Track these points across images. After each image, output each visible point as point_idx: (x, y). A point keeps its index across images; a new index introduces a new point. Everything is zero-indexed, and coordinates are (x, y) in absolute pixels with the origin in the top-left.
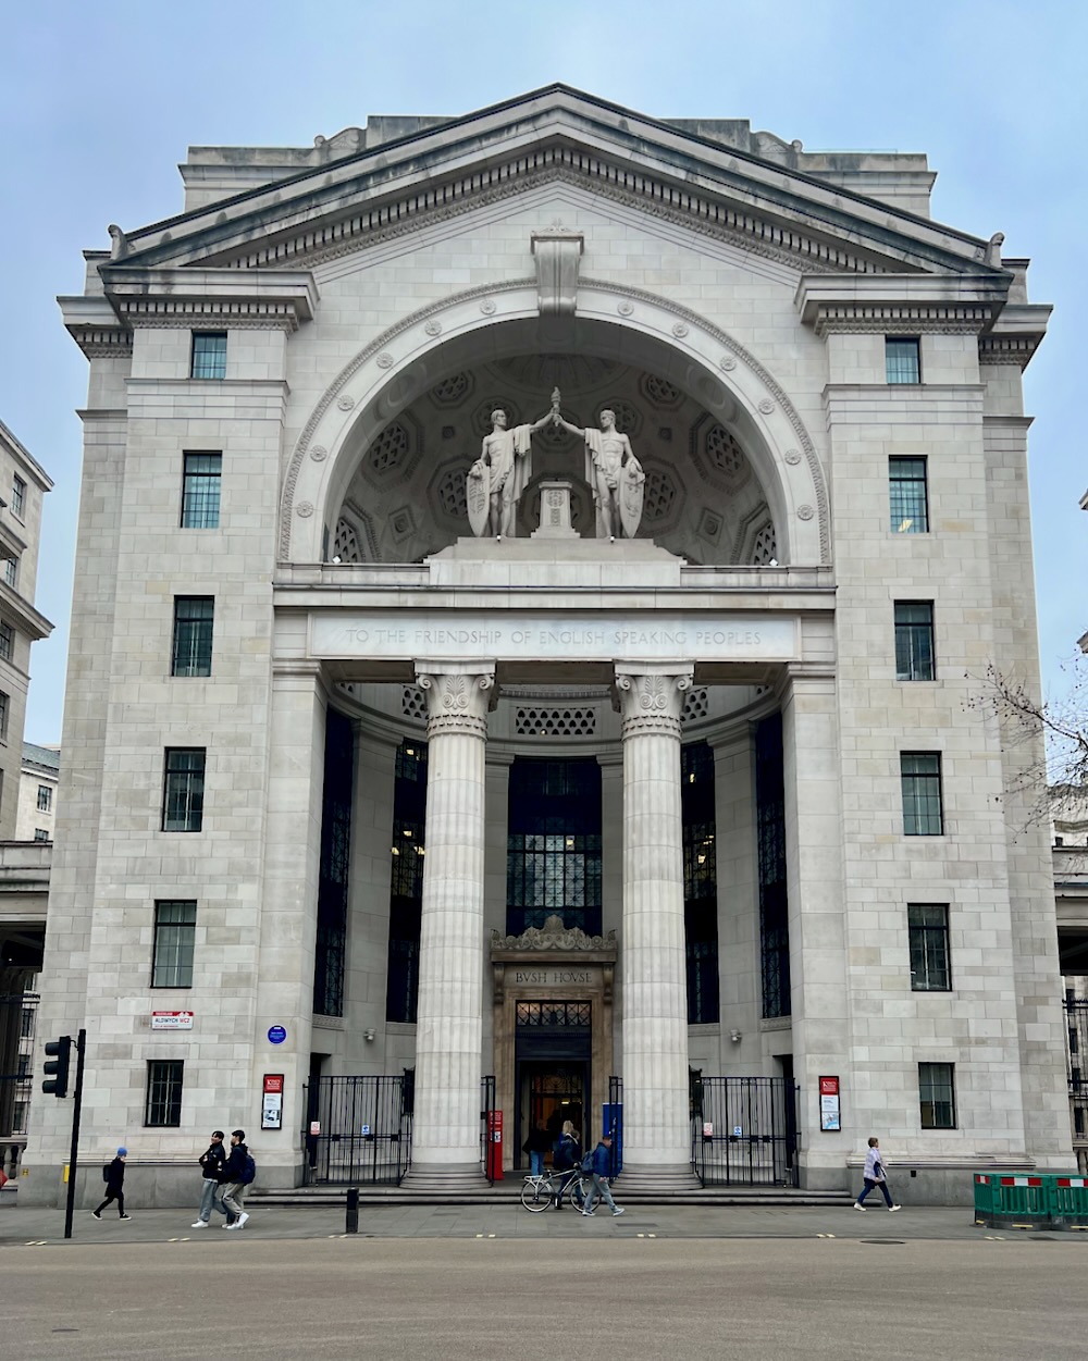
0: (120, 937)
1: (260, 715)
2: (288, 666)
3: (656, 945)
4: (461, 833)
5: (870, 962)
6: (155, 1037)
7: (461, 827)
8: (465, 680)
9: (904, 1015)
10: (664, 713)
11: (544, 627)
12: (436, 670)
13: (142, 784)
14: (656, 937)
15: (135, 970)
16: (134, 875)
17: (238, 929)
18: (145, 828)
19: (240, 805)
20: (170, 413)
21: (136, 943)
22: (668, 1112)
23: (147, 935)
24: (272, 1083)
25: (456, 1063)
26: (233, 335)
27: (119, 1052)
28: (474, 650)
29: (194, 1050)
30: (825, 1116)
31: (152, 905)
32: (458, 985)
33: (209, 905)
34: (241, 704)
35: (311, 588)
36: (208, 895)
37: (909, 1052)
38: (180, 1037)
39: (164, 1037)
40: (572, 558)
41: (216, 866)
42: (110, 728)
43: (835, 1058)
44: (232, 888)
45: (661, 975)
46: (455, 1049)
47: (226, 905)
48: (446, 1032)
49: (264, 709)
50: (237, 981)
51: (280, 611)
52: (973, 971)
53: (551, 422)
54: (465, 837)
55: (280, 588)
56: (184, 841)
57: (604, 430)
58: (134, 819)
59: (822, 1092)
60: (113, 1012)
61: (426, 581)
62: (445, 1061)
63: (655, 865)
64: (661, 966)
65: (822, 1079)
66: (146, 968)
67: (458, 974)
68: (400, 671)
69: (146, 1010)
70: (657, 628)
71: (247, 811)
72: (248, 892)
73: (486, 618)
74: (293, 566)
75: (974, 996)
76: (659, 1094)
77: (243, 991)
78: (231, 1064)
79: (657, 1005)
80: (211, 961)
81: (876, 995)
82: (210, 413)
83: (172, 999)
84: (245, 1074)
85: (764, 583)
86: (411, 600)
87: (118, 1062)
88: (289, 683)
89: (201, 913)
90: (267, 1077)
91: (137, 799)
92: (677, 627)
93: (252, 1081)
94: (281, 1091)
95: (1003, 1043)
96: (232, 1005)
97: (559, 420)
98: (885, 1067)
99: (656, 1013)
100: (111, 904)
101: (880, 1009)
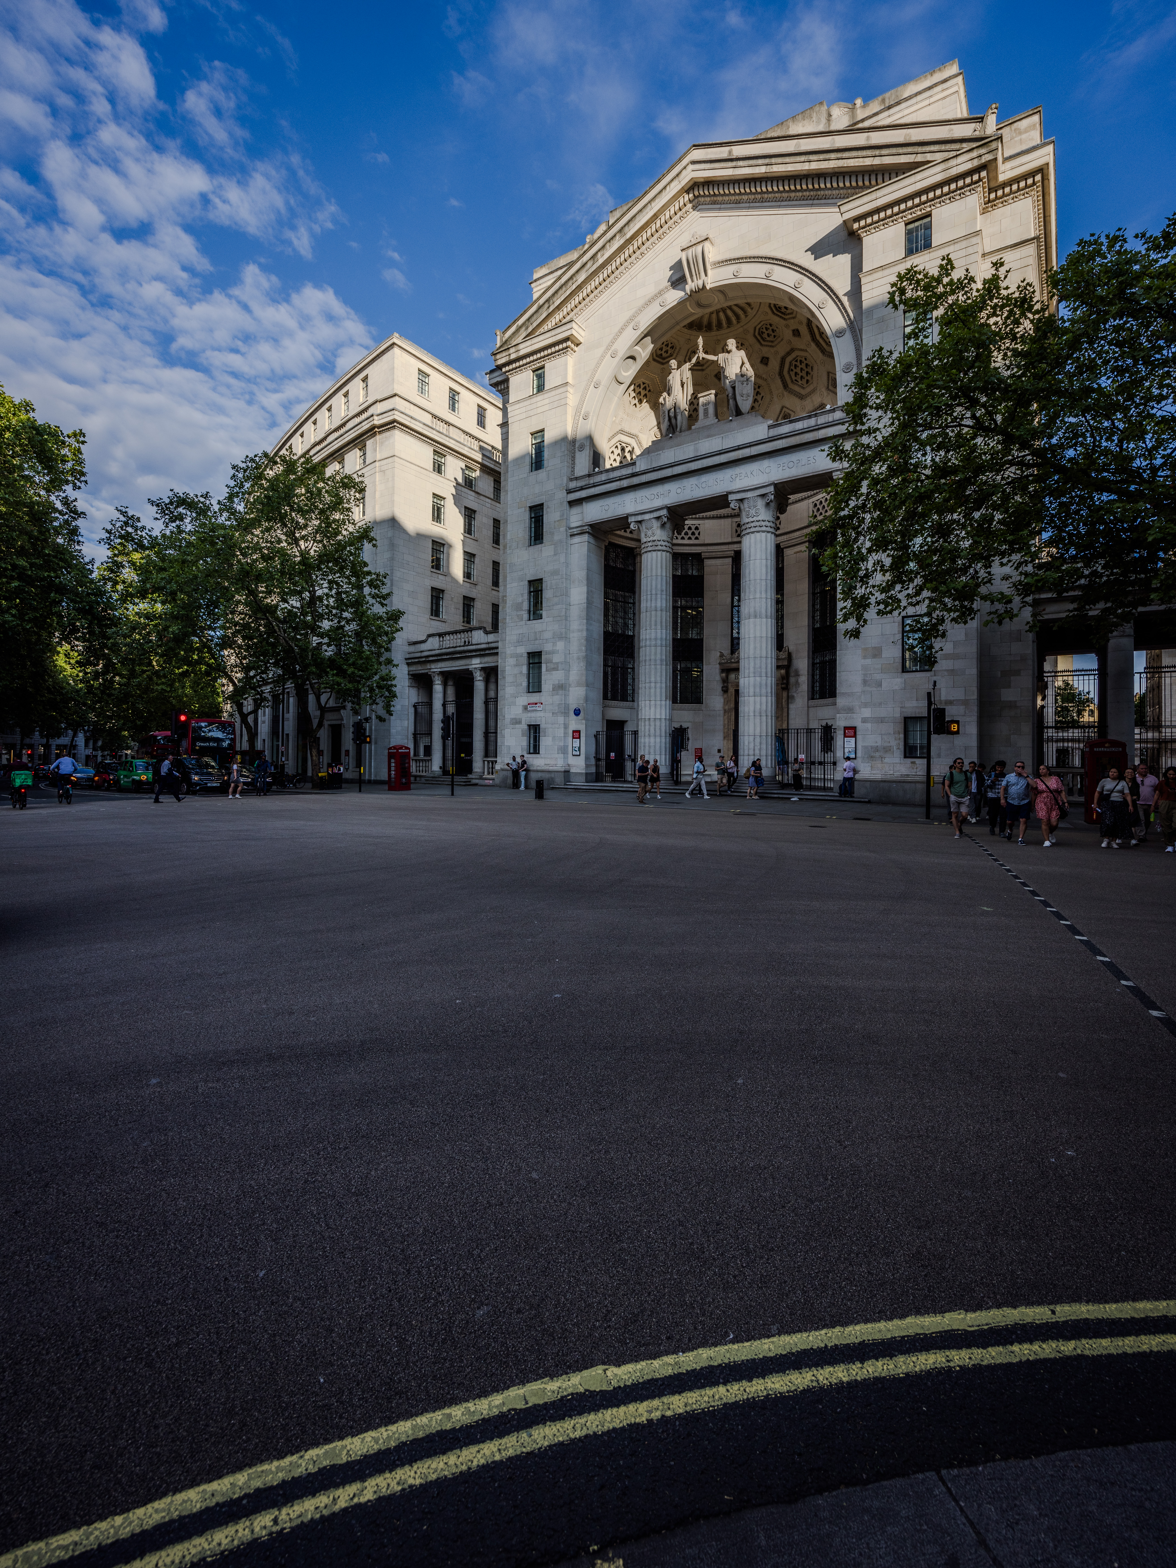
0: (516, 670)
1: (562, 559)
2: (575, 531)
3: (752, 656)
4: (653, 605)
5: (875, 656)
6: (529, 715)
7: (653, 602)
8: (654, 521)
9: (896, 687)
10: (760, 518)
11: (692, 481)
12: (639, 518)
13: (520, 600)
14: (752, 652)
15: (521, 685)
16: (519, 642)
17: (557, 663)
18: (522, 620)
19: (556, 604)
20: (524, 416)
21: (521, 673)
22: (757, 748)
23: (525, 669)
24: (577, 734)
25: (652, 724)
26: (546, 366)
27: (517, 721)
28: (658, 503)
29: (543, 719)
30: (846, 750)
31: (526, 655)
32: (653, 685)
33: (547, 653)
34: (555, 555)
35: (582, 489)
36: (547, 647)
37: (898, 710)
38: (539, 714)
39: (533, 714)
40: (708, 436)
41: (547, 635)
42: (508, 575)
43: (854, 716)
44: (554, 644)
45: (754, 673)
46: (652, 717)
47: (553, 652)
48: (647, 709)
49: (564, 555)
50: (560, 687)
51: (572, 503)
52: (947, 657)
53: (698, 357)
54: (656, 607)
55: (569, 492)
56: (536, 625)
57: (729, 352)
58: (518, 616)
59: (845, 736)
60: (514, 704)
61: (634, 471)
62: (647, 723)
63: (752, 610)
64: (755, 668)
65: (846, 728)
66: (525, 684)
67: (653, 679)
68: (623, 522)
69: (526, 703)
70: (754, 467)
71: (559, 606)
72: (560, 645)
73: (663, 484)
74: (576, 479)
75: (946, 673)
76: (752, 738)
77: (560, 692)
78: (557, 726)
79: (752, 690)
80: (549, 679)
81: (878, 677)
82: (539, 410)
83: (534, 698)
84: (562, 730)
85: (819, 423)
86: (625, 483)
87: (517, 726)
88: (577, 539)
89: (544, 657)
90: (574, 732)
91: (518, 607)
92: (766, 463)
93: (565, 734)
94: (579, 738)
95: (965, 703)
96: (557, 699)
97: (702, 355)
98: (882, 720)
99: (751, 694)
100: (512, 656)
101: (880, 685)
